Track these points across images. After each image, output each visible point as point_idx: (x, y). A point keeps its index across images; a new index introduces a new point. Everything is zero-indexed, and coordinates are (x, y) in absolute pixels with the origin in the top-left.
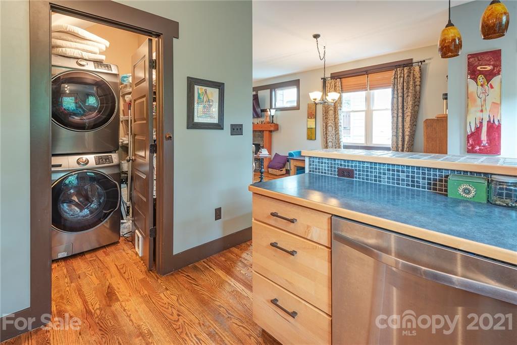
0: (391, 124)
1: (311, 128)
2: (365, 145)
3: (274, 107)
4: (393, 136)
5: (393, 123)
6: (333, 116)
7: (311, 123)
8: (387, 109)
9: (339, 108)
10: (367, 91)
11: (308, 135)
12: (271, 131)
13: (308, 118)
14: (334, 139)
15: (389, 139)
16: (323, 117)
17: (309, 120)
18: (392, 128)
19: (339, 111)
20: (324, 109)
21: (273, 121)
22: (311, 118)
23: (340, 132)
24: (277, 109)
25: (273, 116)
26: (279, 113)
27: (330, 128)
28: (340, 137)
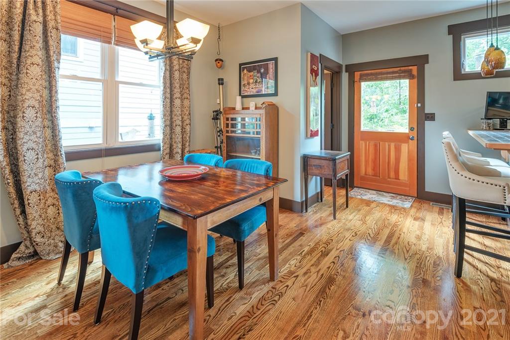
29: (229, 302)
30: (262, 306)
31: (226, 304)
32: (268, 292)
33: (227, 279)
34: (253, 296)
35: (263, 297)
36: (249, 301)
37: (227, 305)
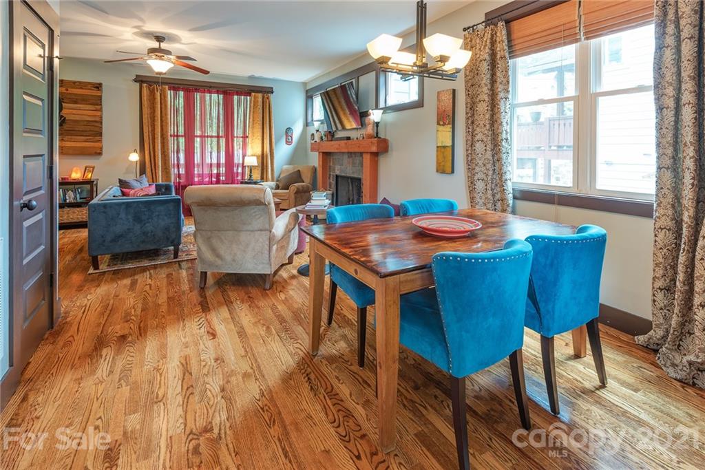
0: (653, 132)
1: (444, 147)
2: (574, 192)
3: (382, 105)
4: (659, 168)
5: (660, 127)
6: (488, 116)
7: (445, 137)
8: (641, 89)
9: (502, 95)
10: (578, 44)
11: (438, 164)
12: (375, 155)
13: (438, 124)
14: (491, 173)
15: (649, 176)
16: (467, 119)
17: (441, 128)
18: (658, 145)
19: (502, 103)
20: (469, 100)
21: (377, 133)
22: (444, 124)
23: (504, 156)
24: (386, 109)
25: (377, 124)
26: (391, 116)
27: (479, 147)
28: (505, 169)
29: (361, 382)
30: (337, 409)
31: (360, 379)
32: (359, 426)
33: (407, 390)
34: (360, 408)
35: (353, 416)
36: (353, 400)
37: (358, 381)
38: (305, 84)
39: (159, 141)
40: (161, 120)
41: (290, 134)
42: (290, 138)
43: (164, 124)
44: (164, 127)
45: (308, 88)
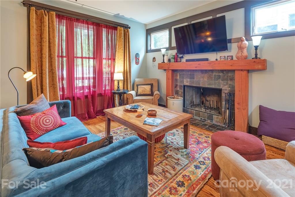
25: (256, 47)
38: (145, 25)
39: (47, 60)
40: (49, 41)
41: (138, 58)
42: (138, 60)
43: (52, 45)
44: (51, 48)
45: (147, 28)
